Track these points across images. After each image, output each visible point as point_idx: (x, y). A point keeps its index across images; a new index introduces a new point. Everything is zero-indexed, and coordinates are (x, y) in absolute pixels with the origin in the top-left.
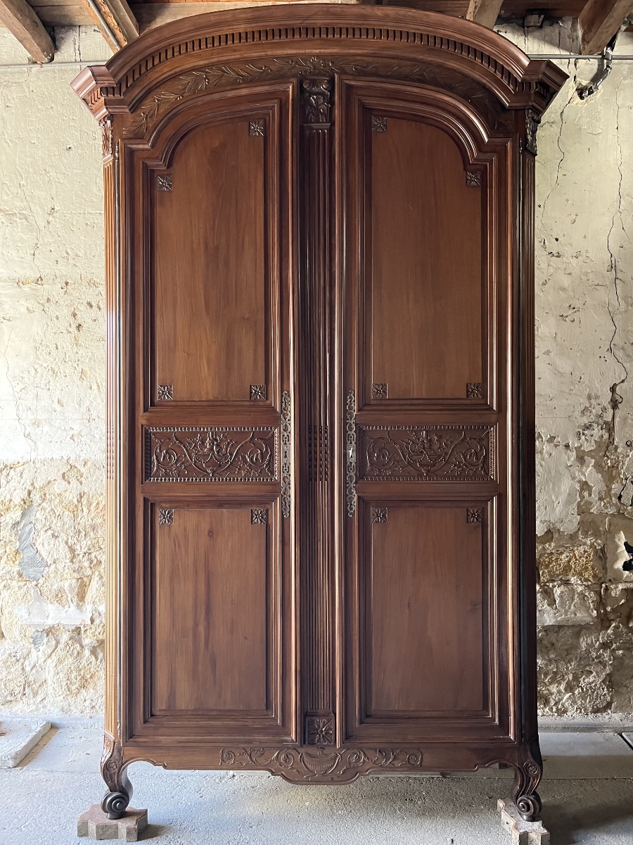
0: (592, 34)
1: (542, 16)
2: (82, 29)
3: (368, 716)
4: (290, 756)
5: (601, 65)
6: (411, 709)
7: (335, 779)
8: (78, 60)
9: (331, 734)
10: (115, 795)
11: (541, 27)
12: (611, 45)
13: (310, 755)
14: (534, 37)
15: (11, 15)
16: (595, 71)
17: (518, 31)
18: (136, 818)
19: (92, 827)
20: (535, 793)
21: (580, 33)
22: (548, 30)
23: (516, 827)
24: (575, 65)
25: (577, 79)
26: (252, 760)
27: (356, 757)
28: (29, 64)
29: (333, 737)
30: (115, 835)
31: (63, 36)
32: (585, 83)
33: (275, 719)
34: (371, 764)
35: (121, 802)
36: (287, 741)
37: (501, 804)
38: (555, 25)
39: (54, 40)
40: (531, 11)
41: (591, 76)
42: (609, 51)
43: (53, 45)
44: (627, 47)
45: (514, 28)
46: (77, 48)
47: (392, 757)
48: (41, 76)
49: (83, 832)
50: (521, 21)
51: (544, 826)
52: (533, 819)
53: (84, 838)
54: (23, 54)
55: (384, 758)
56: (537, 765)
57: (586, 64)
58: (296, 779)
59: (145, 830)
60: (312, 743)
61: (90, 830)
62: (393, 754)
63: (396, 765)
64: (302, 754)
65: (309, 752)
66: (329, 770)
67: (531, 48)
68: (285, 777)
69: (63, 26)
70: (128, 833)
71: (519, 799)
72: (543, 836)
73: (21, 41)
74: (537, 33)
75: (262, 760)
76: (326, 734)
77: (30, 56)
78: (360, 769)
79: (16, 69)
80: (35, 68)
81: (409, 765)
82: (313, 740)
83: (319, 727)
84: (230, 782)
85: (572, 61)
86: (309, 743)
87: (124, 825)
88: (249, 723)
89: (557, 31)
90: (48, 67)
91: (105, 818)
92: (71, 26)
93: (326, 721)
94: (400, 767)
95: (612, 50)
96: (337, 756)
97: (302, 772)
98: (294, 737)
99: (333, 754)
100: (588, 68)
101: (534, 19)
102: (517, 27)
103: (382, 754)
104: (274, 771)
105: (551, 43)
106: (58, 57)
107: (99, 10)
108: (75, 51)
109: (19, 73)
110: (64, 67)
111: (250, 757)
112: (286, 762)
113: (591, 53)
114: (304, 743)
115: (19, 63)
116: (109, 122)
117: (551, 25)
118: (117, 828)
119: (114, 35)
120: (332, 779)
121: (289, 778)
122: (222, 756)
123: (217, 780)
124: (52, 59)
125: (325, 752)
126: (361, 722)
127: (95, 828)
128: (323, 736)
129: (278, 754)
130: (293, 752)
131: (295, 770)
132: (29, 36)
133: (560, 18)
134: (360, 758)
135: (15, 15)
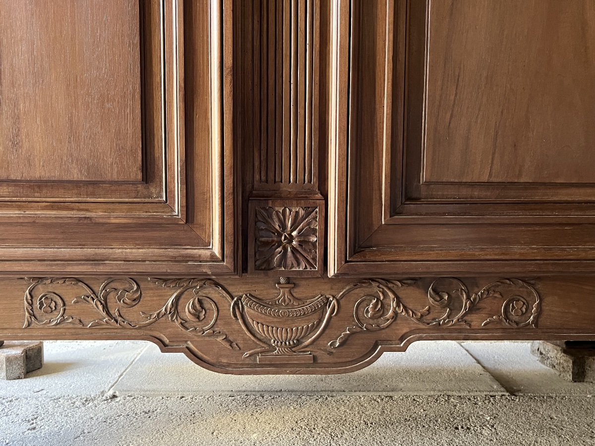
3: (410, 199)
4: (208, 304)
6: (523, 180)
7: (324, 358)
9: (314, 244)
13: (259, 301)
26: (108, 313)
27: (376, 305)
29: (319, 253)
33: (167, 204)
34: (414, 323)
36: (198, 259)
47: (466, 304)
55: (445, 307)
58: (224, 361)
60: (265, 267)
62: (468, 298)
63: (475, 324)
64: (240, 298)
65: (255, 294)
66: (306, 337)
68: (193, 355)
75: (135, 315)
76: (301, 244)
78: (383, 335)
81: (506, 324)
82: (269, 261)
83: (283, 225)
84: (102, 405)
86: (258, 268)
88: (97, 214)
93: (302, 212)
94: (485, 329)
96: (327, 302)
97: (241, 343)
98: (216, 249)
99: (318, 299)
103: (442, 298)
104: (167, 341)
111: (106, 307)
112: (198, 318)
114: (245, 270)
120: (315, 358)
121: (205, 357)
122: (31, 305)
125: (297, 293)
126: (394, 210)
128: (294, 250)
129: (178, 298)
130: (216, 293)
131: (220, 339)
134: (384, 308)
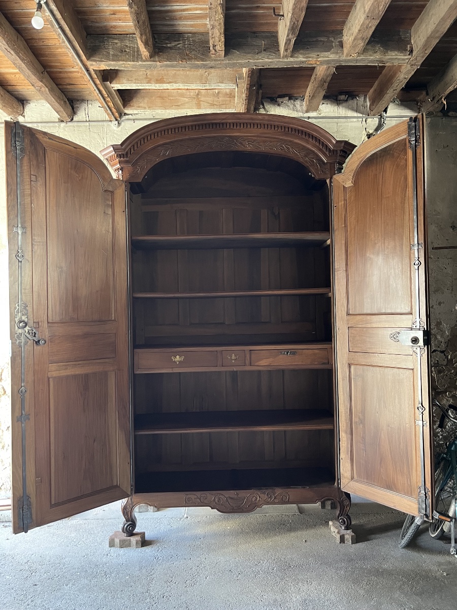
0: (374, 107)
1: (347, 96)
2: (89, 102)
5: (380, 121)
7: (245, 510)
8: (88, 120)
10: (129, 523)
11: (347, 100)
12: (385, 111)
13: (231, 498)
14: (343, 107)
15: (55, 101)
16: (377, 125)
17: (334, 102)
18: (140, 536)
19: (117, 541)
20: (347, 515)
21: (368, 104)
22: (350, 102)
23: (338, 533)
24: (366, 121)
25: (367, 130)
27: (255, 498)
28: (59, 122)
30: (129, 545)
31: (78, 106)
32: (371, 132)
34: (263, 501)
35: (132, 527)
37: (331, 523)
38: (355, 100)
39: (73, 108)
40: (341, 93)
41: (375, 127)
42: (385, 114)
43: (74, 111)
44: (394, 110)
45: (331, 101)
46: (87, 113)
47: (274, 497)
48: (66, 129)
49: (112, 544)
50: (336, 98)
51: (353, 532)
52: (347, 528)
53: (112, 548)
54: (55, 116)
55: (269, 498)
56: (348, 499)
57: (372, 121)
58: (224, 511)
59: (145, 543)
61: (116, 543)
63: (276, 501)
64: (227, 498)
65: (230, 496)
66: (241, 505)
67: (341, 113)
68: (218, 510)
69: (78, 100)
70: (137, 543)
71: (340, 518)
72: (352, 536)
73: (57, 112)
74: (344, 104)
77: (59, 117)
78: (257, 504)
79: (51, 124)
80: (63, 124)
81: (282, 501)
84: (185, 520)
85: (364, 119)
87: (133, 539)
89: (356, 102)
90: (70, 124)
91: (124, 536)
92: (83, 101)
94: (278, 502)
95: (386, 114)
96: (245, 498)
97: (227, 507)
99: (243, 497)
100: (373, 123)
101: (342, 97)
102: (333, 100)
103: (269, 496)
104: (212, 507)
105: (352, 109)
106: (75, 119)
107: (105, 100)
108: (86, 114)
109: (53, 127)
110: (80, 124)
111: (200, 500)
112: (219, 502)
113: (374, 115)
115: (53, 121)
116: (121, 171)
117: (352, 99)
118: (130, 541)
119: (111, 110)
120: (243, 510)
121: (220, 510)
123: (179, 519)
124: (72, 119)
125: (239, 496)
127: (118, 541)
129: (214, 498)
130: (222, 497)
131: (223, 506)
132: (62, 110)
133: (358, 96)
134: (257, 498)
135: (57, 101)
